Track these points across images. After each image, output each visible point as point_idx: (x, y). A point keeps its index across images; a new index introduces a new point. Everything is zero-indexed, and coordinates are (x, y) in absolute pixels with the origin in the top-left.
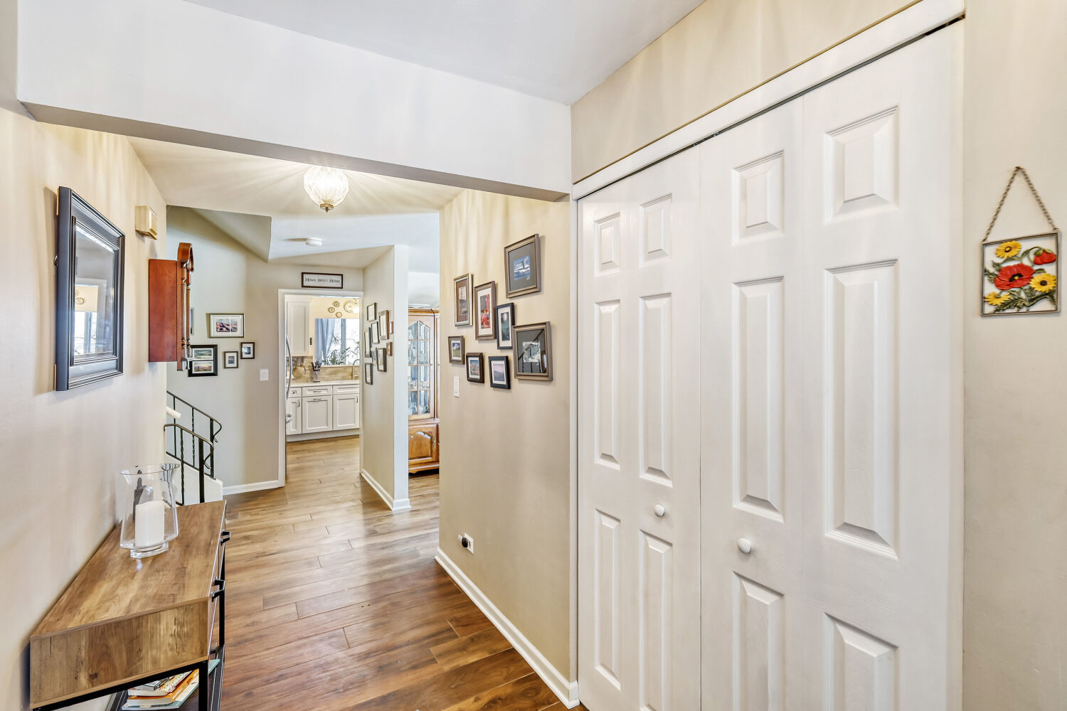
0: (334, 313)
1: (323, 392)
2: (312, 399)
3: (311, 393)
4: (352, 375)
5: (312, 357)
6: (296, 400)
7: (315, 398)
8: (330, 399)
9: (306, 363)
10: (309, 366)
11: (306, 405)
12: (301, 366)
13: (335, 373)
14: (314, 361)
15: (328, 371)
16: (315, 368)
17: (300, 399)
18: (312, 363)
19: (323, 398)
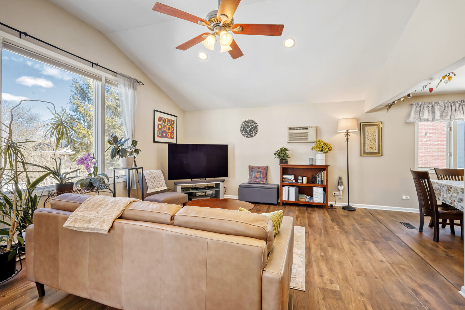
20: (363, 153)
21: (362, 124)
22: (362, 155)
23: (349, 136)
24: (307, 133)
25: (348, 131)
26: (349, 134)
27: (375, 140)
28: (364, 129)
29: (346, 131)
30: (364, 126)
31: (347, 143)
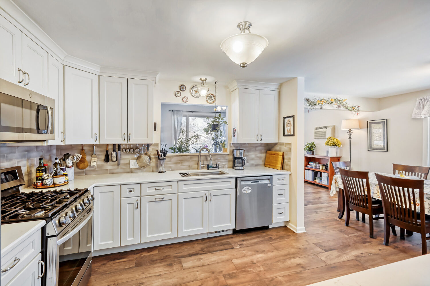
0: (181, 97)
1: (167, 190)
2: (153, 198)
3: (152, 191)
4: (198, 164)
5: (157, 145)
6: (134, 200)
7: (157, 197)
8: (174, 197)
9: (152, 151)
10: (154, 155)
11: (146, 207)
12: (146, 154)
13: (181, 162)
14: (159, 149)
15: (174, 160)
16: (162, 155)
17: (139, 198)
18: (157, 151)
19: (166, 197)
20: (370, 148)
21: (369, 122)
22: (369, 150)
23: (351, 133)
24: (325, 132)
25: (350, 129)
26: (351, 132)
27: (380, 136)
28: (370, 127)
29: (349, 130)
30: (371, 124)
31: (350, 140)
